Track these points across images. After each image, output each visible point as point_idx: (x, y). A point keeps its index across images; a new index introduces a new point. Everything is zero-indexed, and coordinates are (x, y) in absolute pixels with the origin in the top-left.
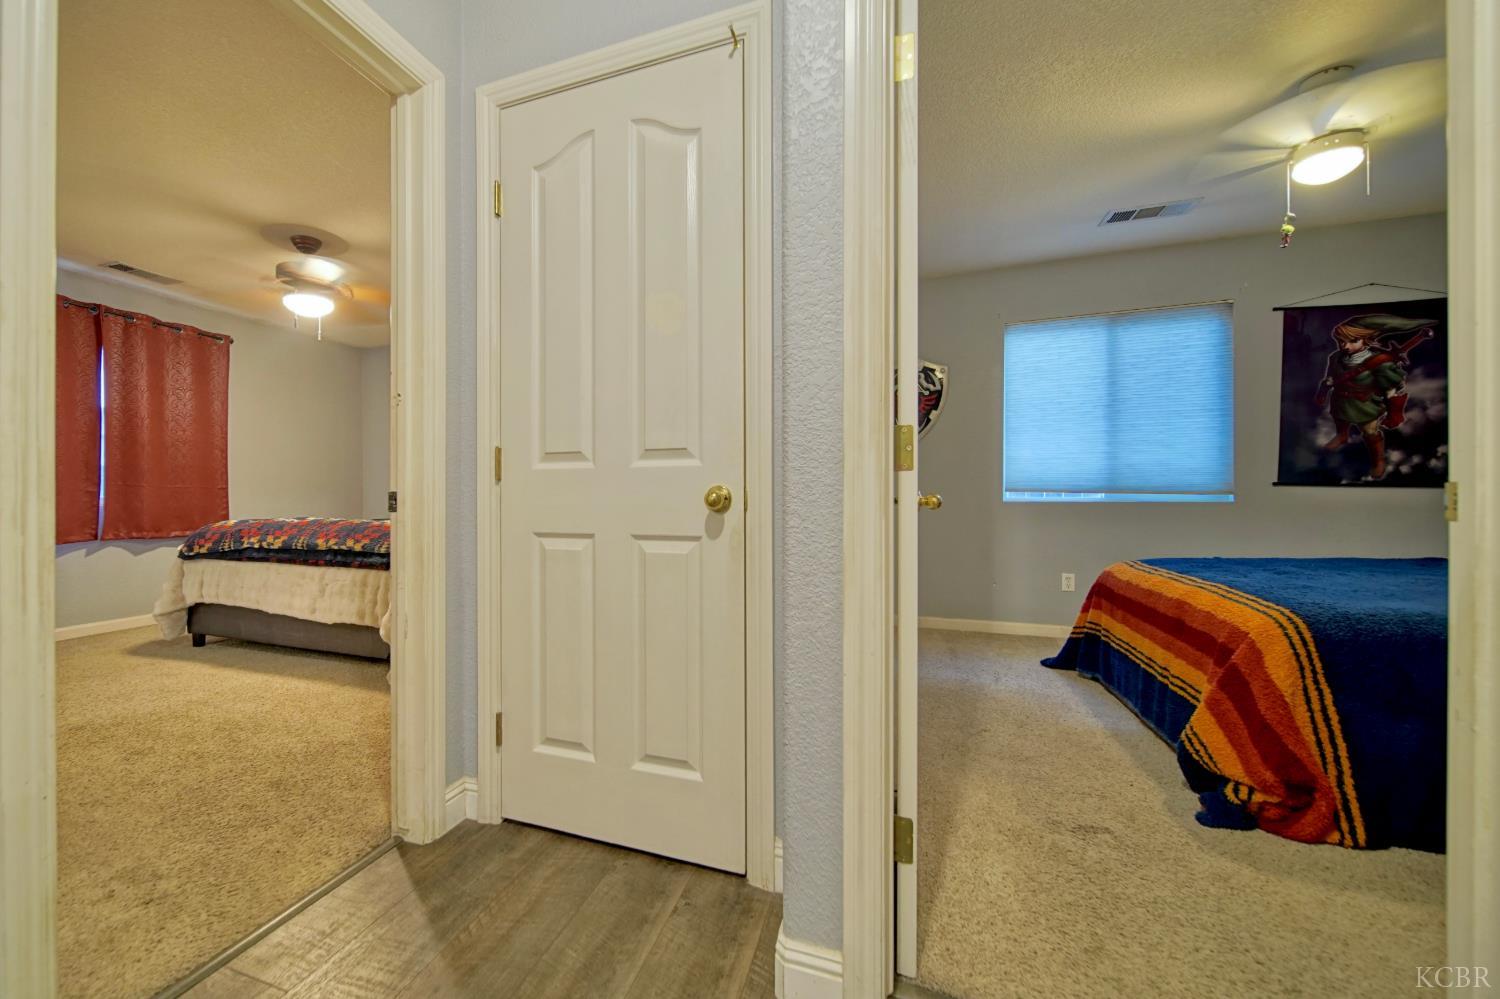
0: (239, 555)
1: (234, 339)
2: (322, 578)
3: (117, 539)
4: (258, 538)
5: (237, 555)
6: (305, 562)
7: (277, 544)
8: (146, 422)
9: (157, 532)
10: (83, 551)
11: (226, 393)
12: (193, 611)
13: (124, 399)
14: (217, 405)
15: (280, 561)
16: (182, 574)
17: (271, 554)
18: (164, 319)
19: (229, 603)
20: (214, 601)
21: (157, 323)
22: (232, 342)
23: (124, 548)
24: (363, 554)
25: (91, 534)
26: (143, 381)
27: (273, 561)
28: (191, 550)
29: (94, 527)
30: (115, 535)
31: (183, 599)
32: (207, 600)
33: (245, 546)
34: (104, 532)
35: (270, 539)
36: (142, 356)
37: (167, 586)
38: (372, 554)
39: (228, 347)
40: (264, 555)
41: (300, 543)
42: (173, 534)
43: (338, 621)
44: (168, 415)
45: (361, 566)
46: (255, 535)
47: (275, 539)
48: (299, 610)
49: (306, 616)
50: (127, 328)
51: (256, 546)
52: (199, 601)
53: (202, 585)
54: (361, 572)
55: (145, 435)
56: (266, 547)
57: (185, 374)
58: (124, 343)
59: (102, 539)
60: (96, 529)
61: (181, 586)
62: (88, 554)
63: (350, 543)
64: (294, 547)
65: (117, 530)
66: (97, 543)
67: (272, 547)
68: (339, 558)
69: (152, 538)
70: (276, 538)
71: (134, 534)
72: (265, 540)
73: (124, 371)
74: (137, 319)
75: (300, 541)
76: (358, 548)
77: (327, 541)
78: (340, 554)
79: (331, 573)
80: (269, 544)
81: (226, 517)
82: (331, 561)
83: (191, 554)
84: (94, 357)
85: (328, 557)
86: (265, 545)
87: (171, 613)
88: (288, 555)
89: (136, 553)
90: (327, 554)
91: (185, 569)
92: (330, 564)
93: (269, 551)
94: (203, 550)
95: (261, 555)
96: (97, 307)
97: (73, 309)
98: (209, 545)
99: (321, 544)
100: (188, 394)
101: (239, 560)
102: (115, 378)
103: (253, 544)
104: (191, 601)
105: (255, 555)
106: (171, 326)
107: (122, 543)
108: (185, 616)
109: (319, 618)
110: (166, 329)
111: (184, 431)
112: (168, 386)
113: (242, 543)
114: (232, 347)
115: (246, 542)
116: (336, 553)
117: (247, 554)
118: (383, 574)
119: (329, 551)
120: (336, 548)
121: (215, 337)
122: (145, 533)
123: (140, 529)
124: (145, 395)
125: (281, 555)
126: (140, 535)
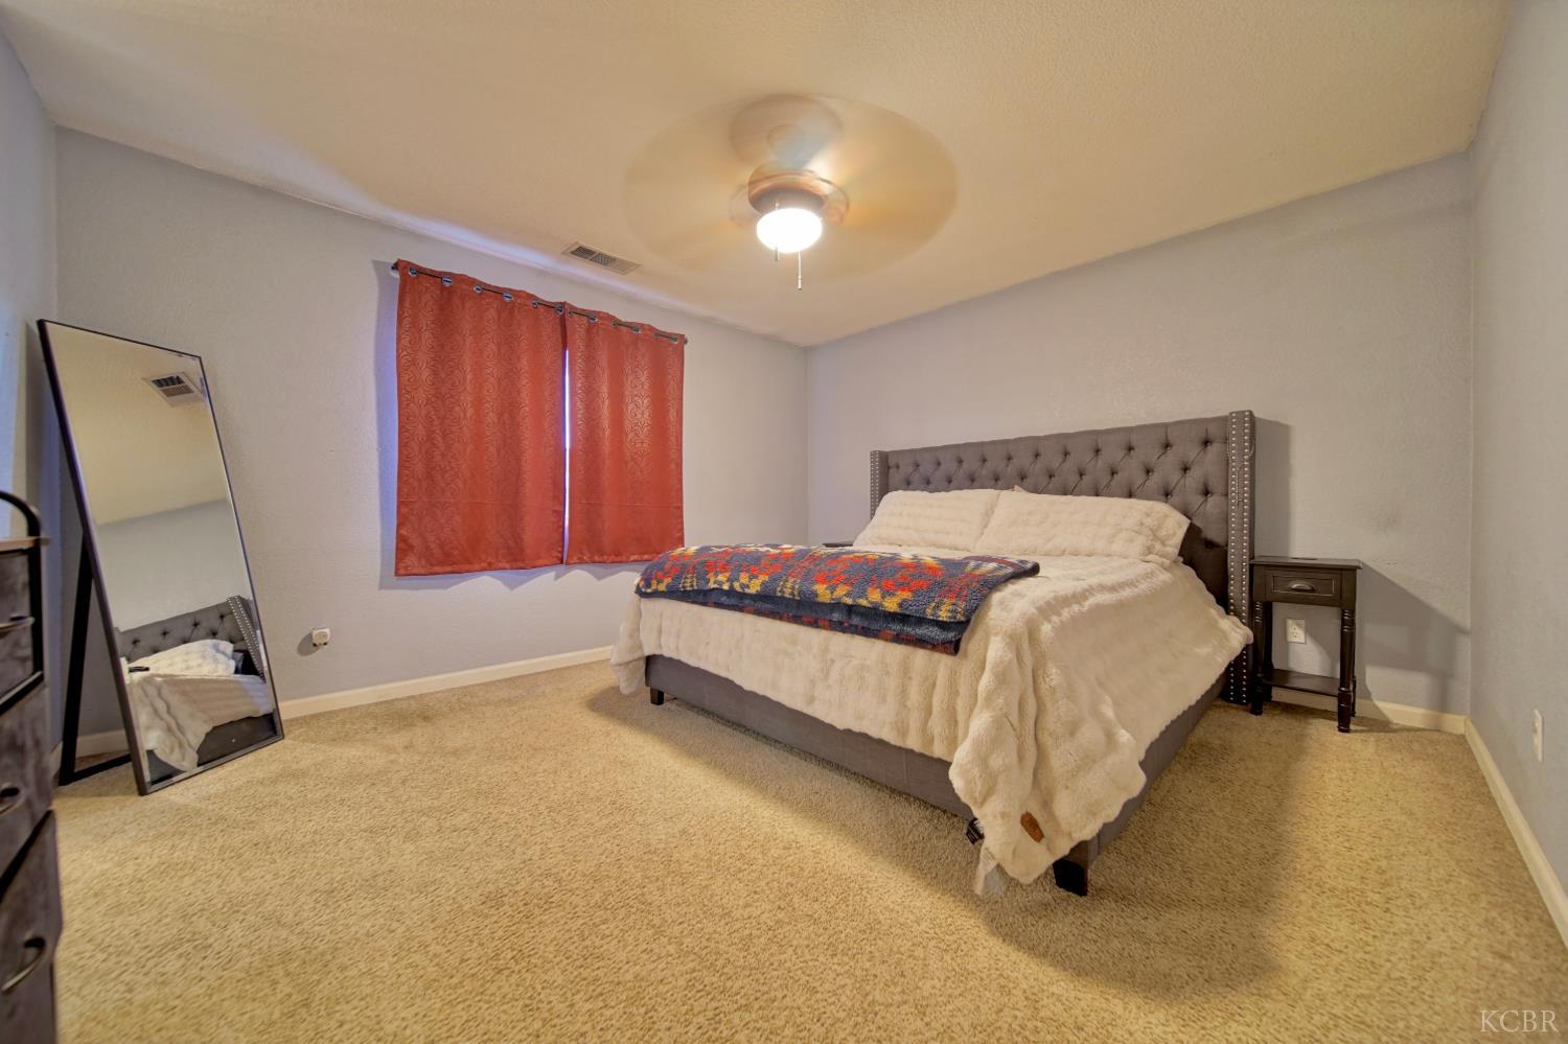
0: (703, 597)
1: (689, 340)
2: (825, 650)
3: (580, 563)
4: (727, 574)
5: (701, 598)
6: (796, 619)
7: (755, 587)
8: (607, 433)
9: (616, 556)
10: (552, 574)
11: (681, 399)
12: (650, 661)
13: (587, 407)
14: (672, 414)
15: (759, 613)
16: (640, 614)
17: (747, 602)
18: (624, 318)
19: (692, 662)
20: (674, 655)
21: (618, 324)
22: (686, 342)
23: (589, 571)
24: (902, 618)
25: (557, 557)
26: (605, 390)
27: (749, 612)
28: (648, 585)
29: (560, 549)
30: (579, 559)
31: (640, 647)
32: (667, 653)
33: (712, 585)
34: (568, 555)
35: (744, 578)
36: (603, 359)
37: (624, 628)
38: (921, 621)
39: (683, 347)
40: (736, 601)
41: (789, 588)
42: (633, 558)
43: (856, 729)
44: (628, 426)
45: (898, 639)
46: (724, 569)
47: (750, 579)
48: (789, 692)
49: (798, 704)
50: (589, 330)
51: (726, 587)
52: (657, 652)
53: (660, 632)
54: (898, 651)
55: (606, 447)
56: (738, 589)
57: (643, 379)
58: (587, 346)
59: (567, 564)
60: (562, 552)
61: (638, 630)
62: (557, 577)
63: (874, 596)
64: (779, 594)
65: (581, 553)
66: (563, 567)
67: (747, 591)
68: (856, 620)
69: (613, 562)
70: (753, 577)
71: (596, 558)
72: (737, 580)
73: (587, 377)
74: (600, 318)
75: (789, 585)
76: (891, 605)
77: (833, 589)
78: (857, 614)
79: (839, 641)
80: (743, 586)
81: (680, 541)
82: (841, 623)
83: (649, 591)
84: (560, 362)
85: (836, 616)
86: (737, 586)
87: (628, 663)
88: (769, 605)
89: (599, 577)
90: (832, 611)
91: (642, 607)
92: (840, 627)
93: (743, 596)
94: (662, 587)
95: (733, 601)
96: (563, 305)
97: (542, 309)
98: (667, 581)
99: (823, 593)
100: (645, 401)
101: (704, 604)
102: (579, 385)
103: (721, 583)
104: (648, 651)
105: (724, 599)
106: (629, 326)
107: (585, 566)
108: (642, 665)
109: (819, 711)
110: (625, 329)
111: (642, 443)
112: (627, 393)
113: (708, 581)
114: (686, 347)
115: (712, 580)
116: (850, 610)
117: (713, 597)
118: (943, 661)
119: (837, 605)
120: (849, 601)
121: (669, 336)
122: (605, 557)
123: (600, 552)
124: (607, 403)
125: (759, 605)
126: (601, 559)
